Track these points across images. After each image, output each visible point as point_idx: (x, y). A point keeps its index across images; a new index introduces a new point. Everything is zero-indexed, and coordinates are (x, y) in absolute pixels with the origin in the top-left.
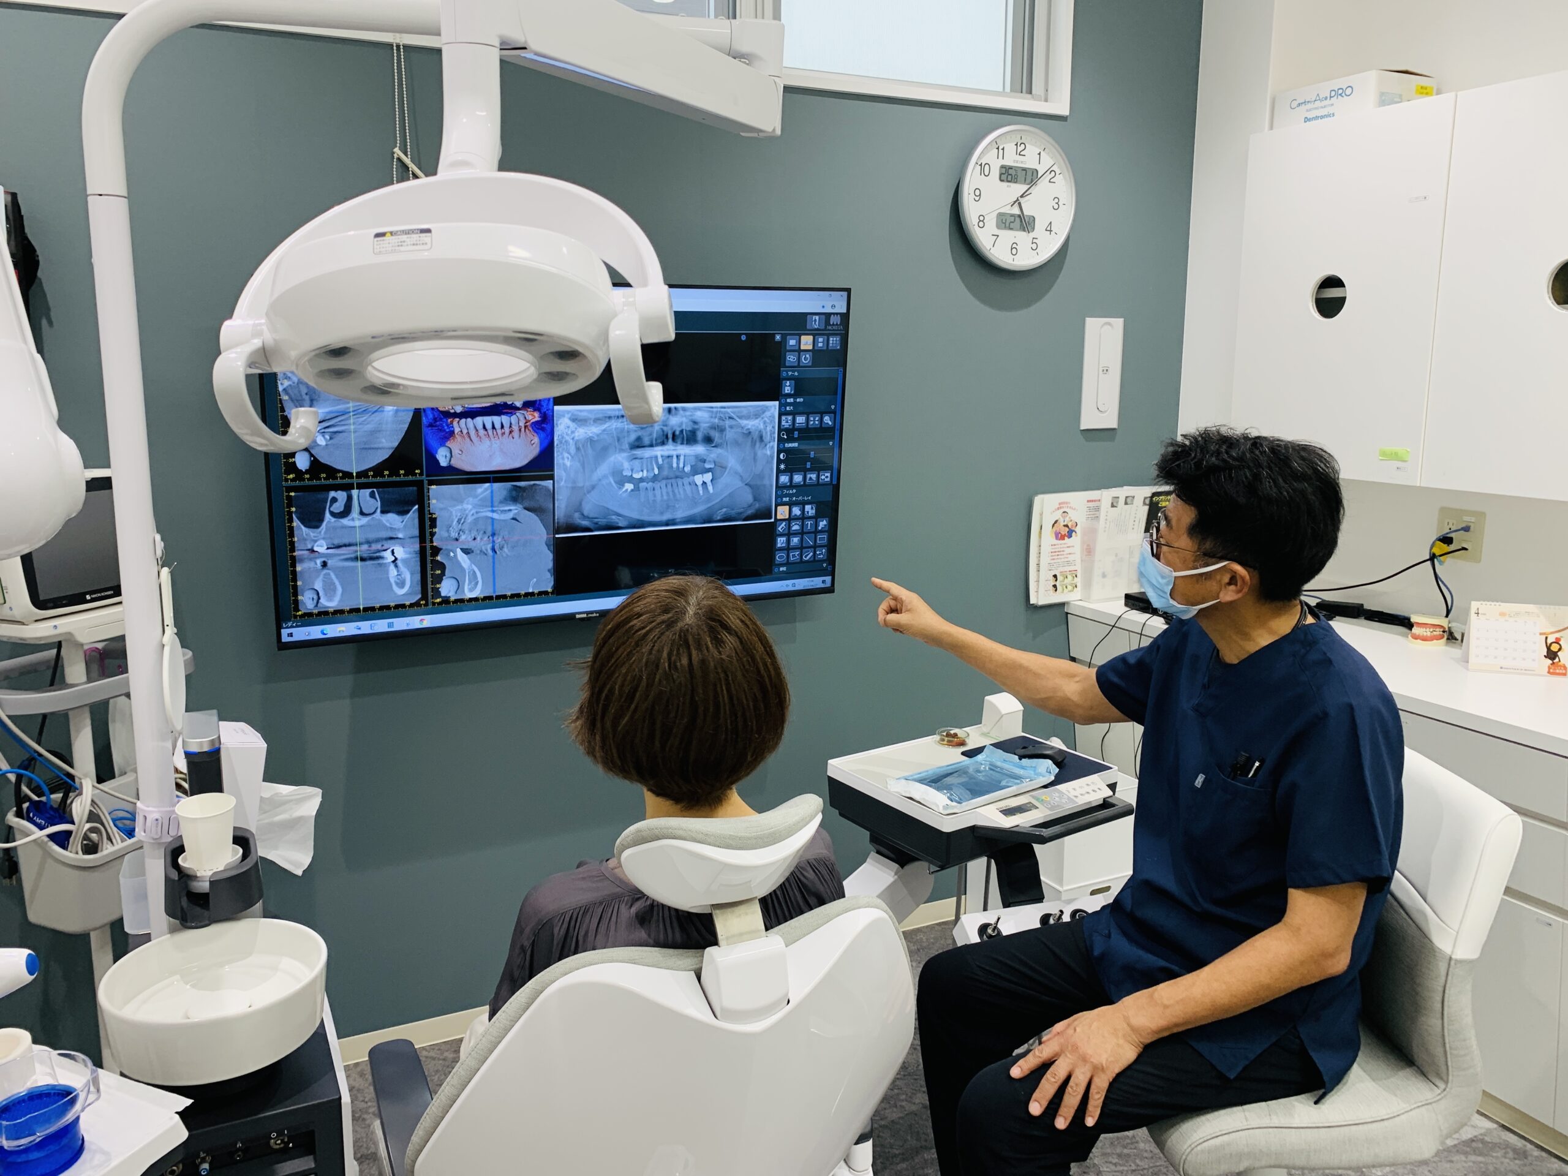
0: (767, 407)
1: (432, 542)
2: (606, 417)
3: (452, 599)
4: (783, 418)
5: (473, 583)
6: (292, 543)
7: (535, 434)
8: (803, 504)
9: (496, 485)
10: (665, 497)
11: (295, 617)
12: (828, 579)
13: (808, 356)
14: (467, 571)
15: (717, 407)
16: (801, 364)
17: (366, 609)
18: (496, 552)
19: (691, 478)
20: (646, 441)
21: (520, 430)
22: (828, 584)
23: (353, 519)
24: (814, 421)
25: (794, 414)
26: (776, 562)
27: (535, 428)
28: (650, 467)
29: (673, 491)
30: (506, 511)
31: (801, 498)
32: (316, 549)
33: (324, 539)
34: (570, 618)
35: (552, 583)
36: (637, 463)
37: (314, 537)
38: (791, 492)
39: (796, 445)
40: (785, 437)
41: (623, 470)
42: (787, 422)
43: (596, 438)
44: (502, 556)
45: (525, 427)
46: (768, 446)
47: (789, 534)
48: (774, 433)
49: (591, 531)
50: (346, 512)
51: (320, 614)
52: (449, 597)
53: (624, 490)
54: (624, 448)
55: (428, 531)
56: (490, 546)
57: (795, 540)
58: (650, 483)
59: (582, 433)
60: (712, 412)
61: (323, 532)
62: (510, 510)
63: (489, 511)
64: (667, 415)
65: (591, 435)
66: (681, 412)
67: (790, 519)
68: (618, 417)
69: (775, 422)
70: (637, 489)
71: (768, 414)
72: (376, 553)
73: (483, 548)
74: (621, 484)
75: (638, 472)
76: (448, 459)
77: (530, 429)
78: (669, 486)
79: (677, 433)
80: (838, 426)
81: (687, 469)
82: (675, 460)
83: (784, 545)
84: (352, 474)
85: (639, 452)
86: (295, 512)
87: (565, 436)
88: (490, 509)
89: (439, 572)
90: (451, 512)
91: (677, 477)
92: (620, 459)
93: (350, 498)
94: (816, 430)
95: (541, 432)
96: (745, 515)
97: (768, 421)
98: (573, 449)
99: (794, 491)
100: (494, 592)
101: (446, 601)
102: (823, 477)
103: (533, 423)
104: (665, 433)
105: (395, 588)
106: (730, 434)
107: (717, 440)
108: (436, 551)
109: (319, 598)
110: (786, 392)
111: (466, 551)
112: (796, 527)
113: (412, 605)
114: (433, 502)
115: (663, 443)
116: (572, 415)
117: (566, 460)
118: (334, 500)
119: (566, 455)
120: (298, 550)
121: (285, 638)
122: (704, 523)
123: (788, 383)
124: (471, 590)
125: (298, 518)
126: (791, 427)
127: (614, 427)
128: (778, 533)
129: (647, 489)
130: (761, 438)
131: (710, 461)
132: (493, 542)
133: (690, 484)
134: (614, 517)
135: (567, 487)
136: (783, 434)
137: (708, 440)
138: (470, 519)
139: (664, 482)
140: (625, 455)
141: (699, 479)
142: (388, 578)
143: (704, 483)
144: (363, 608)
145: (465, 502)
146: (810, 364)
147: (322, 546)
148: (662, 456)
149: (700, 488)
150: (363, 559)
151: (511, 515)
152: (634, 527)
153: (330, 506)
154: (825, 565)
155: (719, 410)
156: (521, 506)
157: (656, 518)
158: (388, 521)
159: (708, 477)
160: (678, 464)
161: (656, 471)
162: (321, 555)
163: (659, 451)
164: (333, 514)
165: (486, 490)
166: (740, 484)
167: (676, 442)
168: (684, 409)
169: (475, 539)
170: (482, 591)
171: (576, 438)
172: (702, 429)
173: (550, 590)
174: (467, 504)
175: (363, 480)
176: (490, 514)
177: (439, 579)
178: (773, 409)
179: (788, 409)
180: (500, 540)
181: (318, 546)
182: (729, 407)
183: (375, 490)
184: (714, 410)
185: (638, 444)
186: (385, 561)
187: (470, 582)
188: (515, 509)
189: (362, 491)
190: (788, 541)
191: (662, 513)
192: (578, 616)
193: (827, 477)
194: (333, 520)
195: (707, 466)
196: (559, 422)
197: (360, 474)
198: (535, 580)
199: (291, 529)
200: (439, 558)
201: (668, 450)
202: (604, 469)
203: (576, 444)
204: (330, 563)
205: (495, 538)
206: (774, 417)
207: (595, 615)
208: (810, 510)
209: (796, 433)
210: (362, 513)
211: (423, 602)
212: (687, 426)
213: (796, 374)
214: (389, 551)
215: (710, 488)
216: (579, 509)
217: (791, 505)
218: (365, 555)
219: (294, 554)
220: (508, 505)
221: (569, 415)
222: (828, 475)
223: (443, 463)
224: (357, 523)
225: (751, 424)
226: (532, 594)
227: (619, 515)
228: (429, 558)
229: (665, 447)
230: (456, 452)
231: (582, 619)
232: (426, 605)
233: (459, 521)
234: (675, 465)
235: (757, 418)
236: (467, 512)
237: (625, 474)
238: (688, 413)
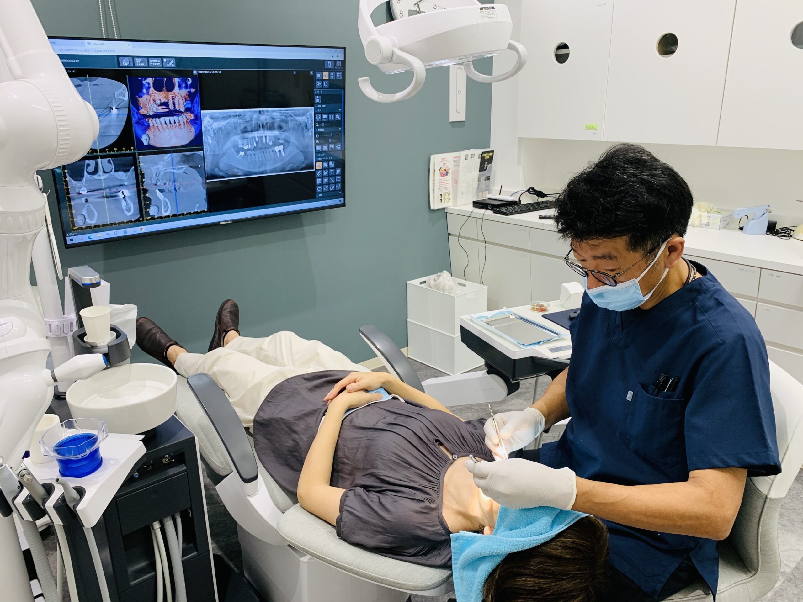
0: (308, 110)
1: (143, 186)
2: (228, 116)
3: (156, 217)
4: (316, 115)
5: (166, 208)
6: (68, 190)
7: (192, 126)
8: (328, 161)
9: (174, 154)
10: (261, 159)
11: (74, 230)
12: (342, 199)
13: (326, 83)
14: (162, 201)
15: (283, 110)
16: (324, 87)
17: (111, 224)
18: (176, 191)
19: (273, 148)
20: (249, 129)
21: (184, 124)
22: (342, 202)
23: (100, 175)
24: (332, 117)
25: (321, 114)
26: (317, 192)
27: (192, 123)
28: (252, 143)
29: (264, 155)
30: (180, 168)
31: (327, 158)
32: (81, 192)
33: (85, 186)
34: (217, 224)
35: (207, 206)
36: (245, 140)
37: (80, 186)
38: (322, 155)
39: (323, 130)
40: (318, 126)
41: (238, 145)
42: (318, 118)
43: (223, 128)
44: (180, 193)
45: (187, 122)
46: (310, 131)
47: (322, 177)
48: (312, 123)
49: (223, 177)
50: (96, 171)
51: (87, 228)
52: (155, 216)
53: (240, 155)
54: (238, 132)
55: (140, 180)
56: (173, 188)
57: (326, 180)
58: (253, 152)
59: (216, 125)
60: (281, 113)
61: (84, 183)
62: (182, 168)
63: (171, 169)
64: (259, 115)
65: (221, 126)
66: (266, 113)
67: (323, 169)
68: (234, 116)
69: (312, 118)
70: (246, 154)
71: (309, 114)
72: (114, 193)
73: (170, 189)
74: (238, 152)
75: (246, 146)
76: (148, 141)
77: (190, 123)
78: (262, 153)
79: (265, 124)
80: (343, 120)
81: (271, 143)
82: (264, 139)
83: (320, 183)
84: (97, 150)
85: (246, 135)
86: (68, 172)
87: (208, 127)
88: (172, 167)
89: (148, 202)
90: (152, 170)
91: (266, 148)
92: (236, 139)
93: (97, 164)
94: (331, 122)
95: (195, 125)
96: (300, 168)
97: (309, 117)
98: (212, 134)
99: (324, 154)
100: (177, 212)
101: (153, 218)
102: (337, 147)
103: (191, 120)
104: (259, 124)
105: (126, 212)
106: (291, 124)
107: (284, 128)
108: (145, 191)
109: (85, 219)
110: (317, 102)
111: (161, 191)
112: (325, 173)
113: (135, 221)
114: (142, 164)
115: (258, 130)
116: (211, 115)
117: (209, 140)
118: (88, 165)
119: (209, 137)
120: (71, 193)
121: (69, 242)
122: (281, 172)
123: (318, 97)
124: (166, 211)
125: (70, 176)
126: (320, 120)
127: (232, 121)
128: (317, 176)
129: (251, 154)
130: (306, 126)
131: (282, 139)
132: (175, 185)
133: (273, 151)
134: (235, 170)
135: (210, 154)
136: (317, 124)
137: (280, 128)
138: (162, 173)
139: (260, 150)
140: (239, 136)
141: (277, 149)
142: (122, 207)
143: (280, 151)
144: (110, 224)
145: (159, 164)
146: (328, 87)
147: (84, 191)
148: (258, 137)
149: (278, 154)
150: (107, 197)
151: (183, 170)
152: (246, 175)
153: (87, 169)
154: (340, 192)
155: (284, 111)
156: (187, 165)
157: (257, 170)
158: (119, 176)
159: (281, 148)
160: (266, 141)
161: (255, 145)
162: (84, 196)
163: (256, 134)
164: (88, 173)
165: (169, 157)
166: (297, 151)
167: (264, 129)
168: (267, 111)
169: (165, 184)
170: (171, 212)
171: (213, 128)
172: (277, 122)
173: (206, 210)
174: (160, 165)
175: (103, 154)
176: (172, 170)
177: (148, 206)
178: (311, 111)
179: (318, 111)
180: (178, 184)
181: (82, 191)
182: (289, 110)
183: (110, 159)
184: (282, 112)
185: (245, 131)
186: (119, 198)
187: (164, 208)
188: (185, 167)
189: (103, 159)
190: (322, 181)
191: (260, 167)
192: (221, 223)
193: (339, 147)
194: (89, 176)
195: (281, 142)
196: (204, 119)
197: (101, 150)
198: (198, 205)
199: (66, 181)
200: (147, 195)
201: (260, 133)
202: (229, 144)
203: (213, 131)
204: (89, 200)
205: (176, 183)
206: (312, 115)
207: (230, 222)
208: (332, 164)
209: (323, 123)
210: (104, 172)
211: (141, 219)
212: (269, 121)
213: (321, 92)
214: (121, 192)
215: (283, 153)
216: (217, 166)
217: (322, 161)
218: (108, 195)
219: (69, 196)
220: (181, 165)
221: (209, 115)
222: (340, 145)
223: (145, 143)
224: (102, 178)
225: (301, 119)
226: (197, 213)
227: (238, 169)
228: (142, 195)
229: (259, 132)
230: (151, 137)
231: (223, 225)
232: (143, 220)
233: (156, 175)
234: (264, 141)
235: (303, 116)
236: (160, 169)
237: (239, 147)
238: (269, 114)
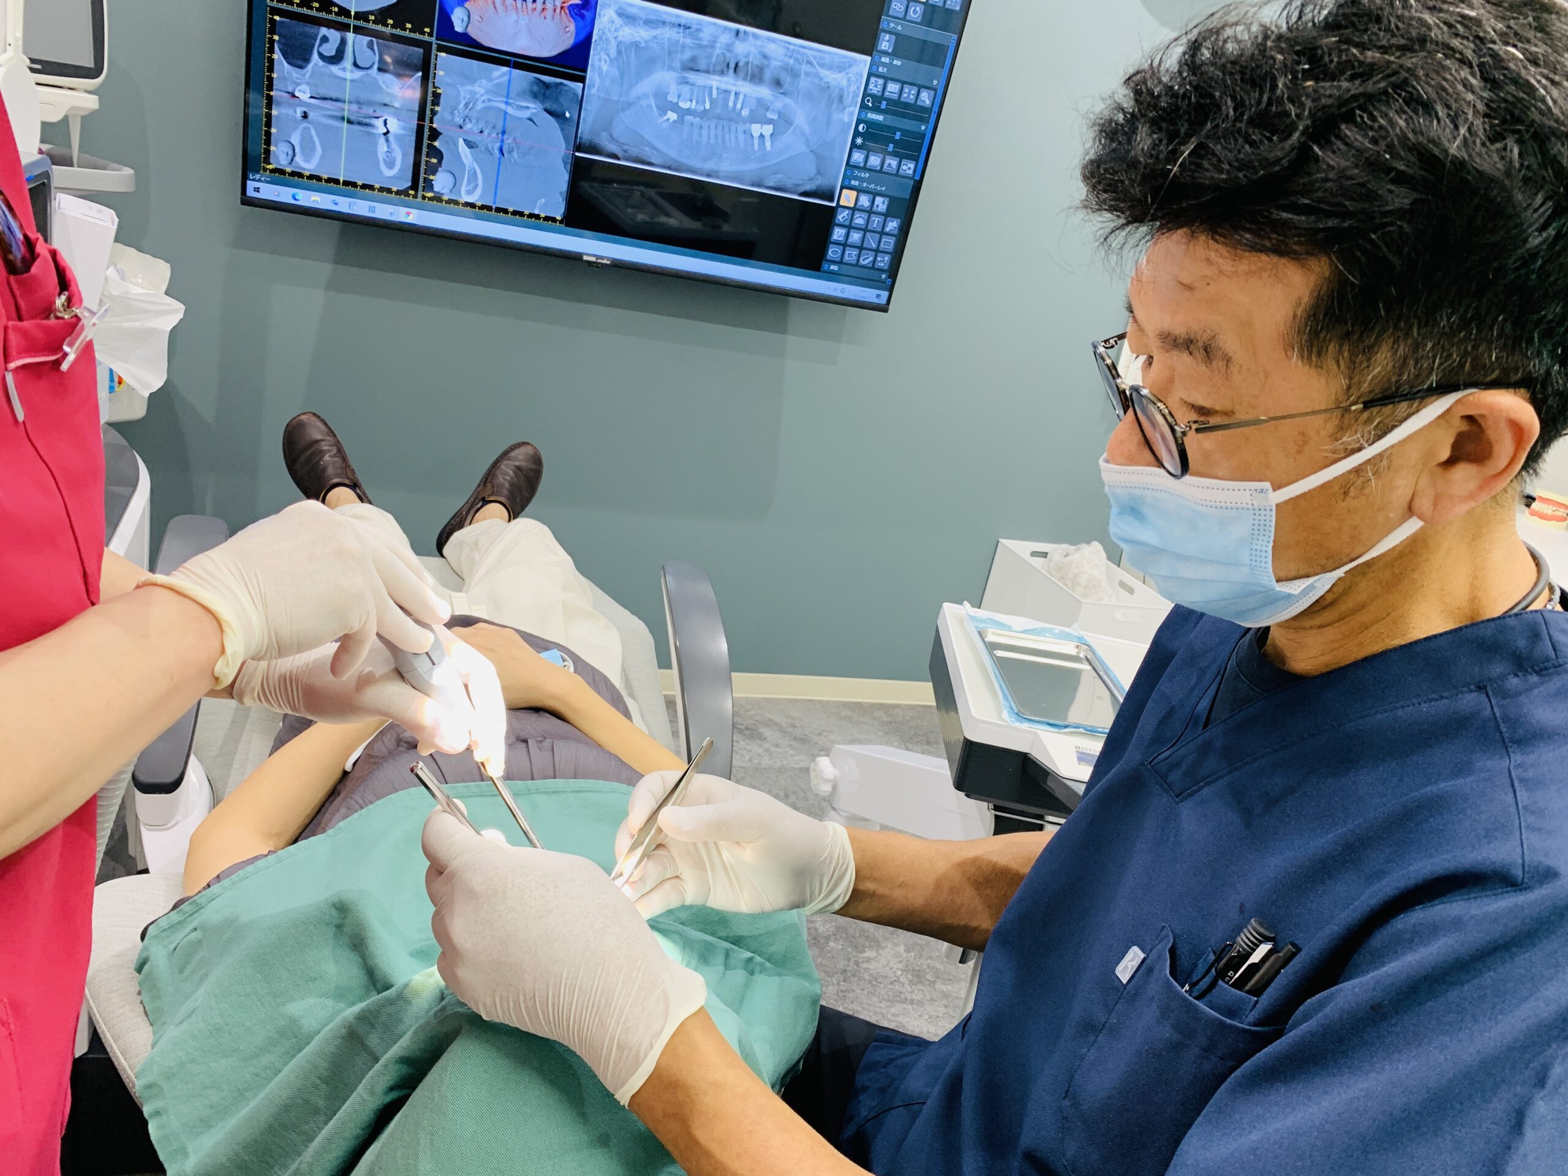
0: (855, 61)
1: (431, 121)
2: (659, 21)
3: (445, 198)
4: (873, 80)
5: (472, 185)
6: (270, 80)
7: (572, 21)
8: (875, 194)
9: (516, 72)
10: (712, 141)
11: (265, 170)
12: (885, 294)
13: (918, 9)
14: (467, 169)
15: (795, 45)
16: (908, 18)
17: (346, 183)
18: (503, 155)
19: (748, 125)
20: (702, 65)
21: (555, 10)
22: (883, 301)
23: (344, 69)
24: (909, 95)
25: (887, 79)
26: (828, 258)
27: (572, 13)
28: (700, 98)
29: (723, 136)
30: (522, 107)
31: (872, 186)
32: (297, 94)
33: (308, 84)
34: (573, 258)
35: (562, 210)
36: (686, 89)
37: (297, 78)
38: (863, 175)
39: (880, 118)
40: (870, 105)
41: (668, 93)
42: (876, 86)
43: (643, 45)
44: (510, 161)
45: (562, 8)
46: (847, 110)
47: (849, 227)
48: (858, 96)
49: (618, 158)
50: (336, 58)
51: (293, 174)
52: (443, 194)
53: (665, 118)
54: (674, 65)
55: (429, 107)
56: (498, 145)
57: (855, 237)
58: (698, 119)
59: (628, 33)
60: (788, 49)
61: (307, 76)
62: (528, 108)
63: (502, 101)
64: (734, 38)
65: (637, 39)
66: (751, 38)
67: (854, 209)
68: (674, 25)
69: (861, 83)
70: (681, 120)
71: (855, 69)
72: (365, 118)
73: (490, 145)
74: (663, 111)
75: (685, 100)
76: (465, 24)
77: (567, 11)
78: (719, 128)
79: (741, 64)
80: (936, 109)
81: (745, 113)
82: (732, 97)
83: (841, 239)
84: (349, 12)
85: (691, 76)
86: (279, 41)
87: (607, 31)
88: (505, 100)
89: (434, 161)
90: (459, 92)
91: (731, 120)
92: (665, 78)
93: (343, 42)
94: (907, 105)
95: (578, 18)
96: (802, 189)
97: (853, 79)
98: (613, 53)
99: (867, 175)
100: (494, 203)
101: (438, 198)
102: (904, 168)
103: (571, 5)
104: (727, 61)
105: (382, 166)
106: (804, 83)
107: (786, 86)
108: (435, 134)
109: (294, 155)
110: (883, 48)
111: (470, 145)
112: (859, 220)
113: (398, 193)
114: (440, 73)
115: (722, 73)
116: (620, 8)
117: (603, 62)
118: (325, 39)
119: (604, 56)
120: (277, 90)
121: (250, 193)
122: (753, 185)
123: (887, 37)
124: (469, 193)
125: (281, 50)
126: (880, 94)
127: (667, 36)
128: (837, 222)
129: (692, 124)
130: (841, 98)
131: (773, 111)
132: (502, 141)
133: (745, 132)
134: (647, 149)
135: (599, 97)
136: (868, 101)
137: (778, 83)
138: (480, 106)
139: (714, 121)
140: (674, 75)
141: (756, 129)
142: (376, 152)
143: (762, 136)
144: (344, 181)
145: (478, 83)
146: (919, 20)
147: (304, 93)
148: (718, 89)
149: (756, 141)
150: (349, 122)
151: (527, 114)
152: (669, 168)
153: (320, 45)
154: (884, 276)
155: (797, 48)
156: (542, 107)
157: (696, 163)
158: (384, 82)
159: (768, 130)
160: (735, 104)
161: (708, 106)
162: (303, 104)
163: (715, 82)
164: (321, 55)
165: (504, 75)
166: (803, 148)
167: (738, 76)
168: (755, 36)
169: (481, 132)
170: (481, 197)
171: (620, 38)
172: (772, 67)
173: (559, 218)
174: (480, 86)
175: (361, 23)
176: (503, 106)
177: (433, 170)
178: (862, 66)
179: (880, 69)
180: (510, 141)
181: (300, 91)
182: (810, 49)
183: (374, 39)
184: (791, 47)
185: (691, 66)
186: (375, 131)
187: (469, 183)
188: (534, 108)
189: (358, 36)
190: (847, 235)
191: (705, 159)
192: (585, 258)
193: (909, 168)
194: (321, 63)
195: (771, 115)
196: (603, 13)
197: (360, 16)
198: (543, 200)
199: (271, 61)
200: (436, 144)
201: (726, 83)
202: (646, 86)
203: (618, 46)
204: (311, 115)
205: (505, 137)
206: (861, 76)
207: (605, 261)
208: (881, 204)
209: (884, 103)
210: (355, 65)
211: (412, 192)
212: (755, 60)
213: (899, 28)
214: (381, 120)
215: (768, 144)
216: (608, 127)
217: (860, 191)
218: (352, 118)
219: (272, 93)
220: (529, 101)
221: (616, 7)
222: (912, 166)
223: (459, 28)
224: (348, 76)
225: (832, 77)
226: (537, 217)
227: (654, 148)
228: (426, 141)
229: (724, 79)
230: (475, 17)
231: (589, 263)
232: (415, 196)
233: (466, 105)
234: (731, 104)
235: (840, 72)
236: (477, 96)
237: (669, 99)
238: (759, 43)
